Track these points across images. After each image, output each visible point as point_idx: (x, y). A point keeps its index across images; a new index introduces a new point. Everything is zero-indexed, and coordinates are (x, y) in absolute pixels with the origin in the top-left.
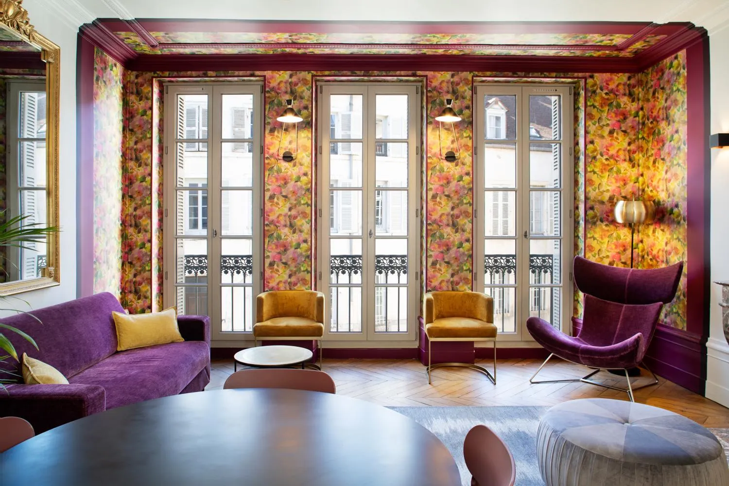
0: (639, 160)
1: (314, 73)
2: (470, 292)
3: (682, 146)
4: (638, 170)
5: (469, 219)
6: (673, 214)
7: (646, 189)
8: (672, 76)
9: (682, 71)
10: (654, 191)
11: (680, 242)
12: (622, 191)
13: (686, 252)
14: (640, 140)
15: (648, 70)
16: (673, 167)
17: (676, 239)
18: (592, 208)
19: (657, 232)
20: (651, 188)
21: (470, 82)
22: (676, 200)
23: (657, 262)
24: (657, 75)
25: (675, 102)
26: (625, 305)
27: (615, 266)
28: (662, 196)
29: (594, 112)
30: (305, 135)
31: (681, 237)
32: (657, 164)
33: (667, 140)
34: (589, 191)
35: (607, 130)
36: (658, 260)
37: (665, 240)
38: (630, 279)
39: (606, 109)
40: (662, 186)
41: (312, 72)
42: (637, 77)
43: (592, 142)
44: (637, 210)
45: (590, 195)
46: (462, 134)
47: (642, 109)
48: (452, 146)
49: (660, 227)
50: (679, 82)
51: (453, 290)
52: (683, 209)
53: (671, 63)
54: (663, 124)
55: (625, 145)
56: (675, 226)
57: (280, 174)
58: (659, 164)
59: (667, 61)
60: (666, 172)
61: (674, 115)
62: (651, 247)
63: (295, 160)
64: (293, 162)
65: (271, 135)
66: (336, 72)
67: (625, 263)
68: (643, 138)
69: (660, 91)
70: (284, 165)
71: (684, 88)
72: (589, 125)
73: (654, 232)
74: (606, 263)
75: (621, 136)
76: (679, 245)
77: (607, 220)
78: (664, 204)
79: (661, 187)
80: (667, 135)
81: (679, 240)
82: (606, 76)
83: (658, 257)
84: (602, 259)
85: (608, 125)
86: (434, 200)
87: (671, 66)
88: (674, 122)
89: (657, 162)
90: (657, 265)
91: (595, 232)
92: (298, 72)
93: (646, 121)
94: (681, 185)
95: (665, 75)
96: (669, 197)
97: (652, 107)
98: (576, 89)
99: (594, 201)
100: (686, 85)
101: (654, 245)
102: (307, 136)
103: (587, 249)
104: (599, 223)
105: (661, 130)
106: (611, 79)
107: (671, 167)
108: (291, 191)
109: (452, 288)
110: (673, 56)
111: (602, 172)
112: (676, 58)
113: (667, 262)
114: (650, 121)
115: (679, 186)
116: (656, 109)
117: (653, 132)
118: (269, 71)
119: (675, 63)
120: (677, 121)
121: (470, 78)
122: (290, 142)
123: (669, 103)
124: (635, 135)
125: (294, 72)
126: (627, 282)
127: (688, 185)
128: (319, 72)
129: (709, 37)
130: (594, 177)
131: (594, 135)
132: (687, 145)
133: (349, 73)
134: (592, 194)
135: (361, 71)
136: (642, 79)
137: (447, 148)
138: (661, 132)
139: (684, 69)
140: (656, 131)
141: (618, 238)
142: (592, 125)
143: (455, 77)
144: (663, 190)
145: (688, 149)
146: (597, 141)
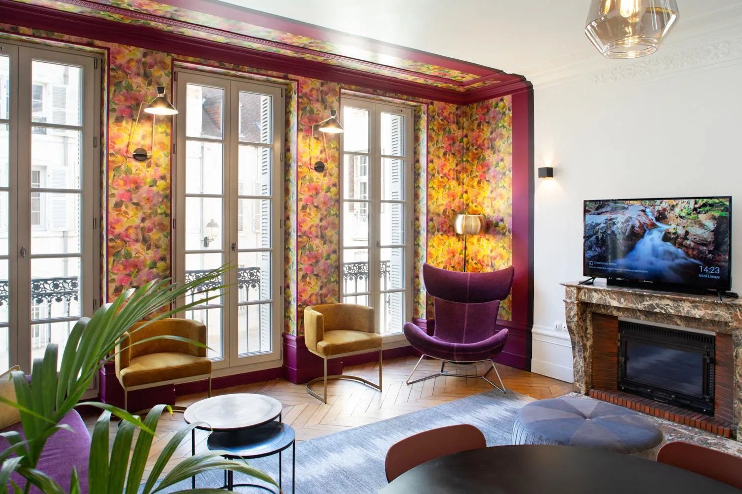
0: (463, 179)
1: (175, 56)
2: (338, 303)
3: (507, 172)
4: (463, 187)
5: (336, 230)
6: (499, 227)
7: (471, 204)
8: (497, 114)
9: (507, 112)
10: (479, 207)
11: (505, 250)
12: (452, 205)
13: (511, 258)
14: (464, 163)
15: (473, 105)
16: (498, 189)
17: (501, 247)
18: (432, 220)
19: (482, 241)
20: (475, 204)
21: (338, 94)
22: (501, 215)
23: (482, 265)
24: (482, 110)
25: (501, 136)
26: (467, 304)
27: (447, 269)
28: (488, 211)
29: (433, 134)
30: (163, 130)
31: (506, 245)
32: (482, 184)
33: (492, 165)
34: (430, 204)
35: (442, 151)
36: (483, 264)
37: (490, 248)
38: (470, 281)
39: (442, 133)
40: (487, 202)
41: (173, 55)
42: (462, 109)
43: (432, 162)
44: (475, 223)
45: (430, 207)
46: (330, 145)
47: (466, 136)
48: (321, 156)
49: (485, 237)
50: (504, 120)
51: (322, 303)
52: (508, 223)
53: (497, 104)
54: (488, 153)
55: (454, 166)
56: (501, 236)
57: (129, 176)
58: (484, 184)
59: (493, 101)
60: (492, 192)
61: (499, 146)
62: (475, 253)
63: (150, 160)
64: (147, 162)
65: (117, 126)
66: (202, 60)
67: (453, 267)
68: (467, 161)
69: (486, 125)
70: (134, 165)
71: (510, 126)
72: (430, 146)
73: (479, 240)
74: (441, 267)
75: (451, 158)
76: (504, 252)
77: (442, 230)
78: (489, 218)
79: (486, 204)
80: (493, 161)
81: (504, 248)
82: (442, 104)
83: (483, 262)
84: (438, 264)
85: (443, 147)
86: (303, 210)
87: (497, 106)
88: (499, 151)
89: (482, 183)
90: (481, 268)
91: (434, 241)
92: (154, 52)
93: (471, 147)
94: (506, 204)
95: (491, 112)
96: (494, 213)
97: (477, 137)
98: (417, 112)
99: (433, 213)
100: (511, 124)
101: (479, 251)
102: (165, 132)
103: (428, 256)
104: (436, 233)
105: (487, 157)
106: (445, 108)
107: (496, 189)
108: (145, 198)
109: (321, 301)
110: (499, 98)
111: (439, 188)
112: (502, 100)
113: (492, 266)
114: (475, 148)
115: (504, 204)
116: (481, 138)
117: (477, 157)
118: (115, 44)
119: (501, 104)
120: (502, 151)
121: (338, 90)
122: (144, 137)
123: (494, 135)
124: (460, 158)
125: (150, 50)
126: (468, 284)
127: (513, 204)
128: (181, 56)
129: (533, 90)
130: (433, 193)
131: (433, 155)
132: (512, 172)
133: (217, 64)
134: (432, 208)
135: (230, 63)
136: (467, 111)
137: (317, 158)
138: (487, 159)
139: (509, 110)
140: (481, 157)
141: (449, 245)
142: (432, 146)
143: (325, 86)
144: (488, 207)
145: (513, 175)
146: (436, 160)
